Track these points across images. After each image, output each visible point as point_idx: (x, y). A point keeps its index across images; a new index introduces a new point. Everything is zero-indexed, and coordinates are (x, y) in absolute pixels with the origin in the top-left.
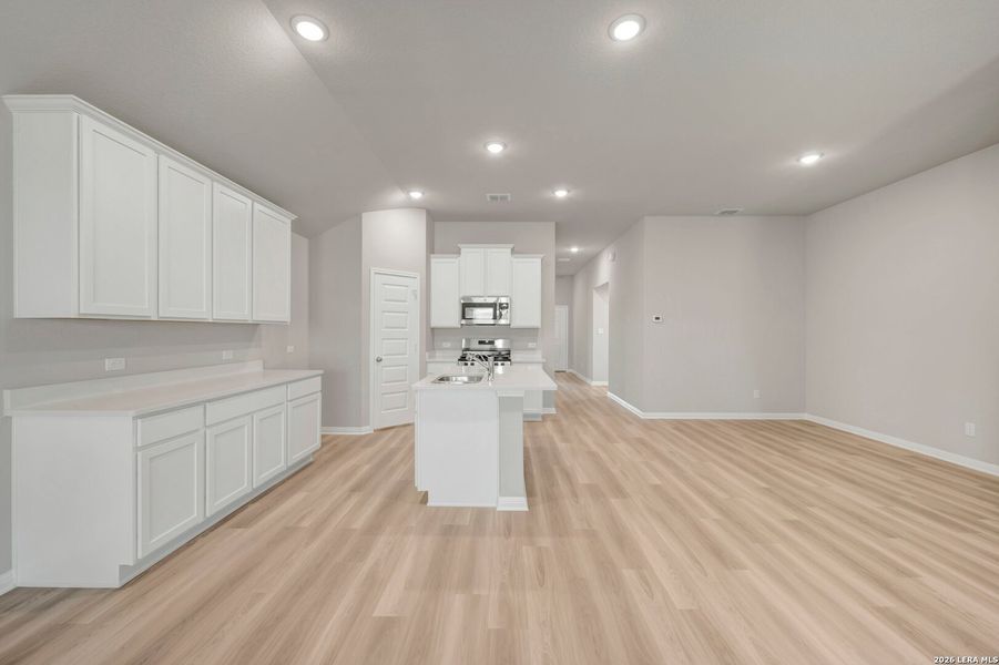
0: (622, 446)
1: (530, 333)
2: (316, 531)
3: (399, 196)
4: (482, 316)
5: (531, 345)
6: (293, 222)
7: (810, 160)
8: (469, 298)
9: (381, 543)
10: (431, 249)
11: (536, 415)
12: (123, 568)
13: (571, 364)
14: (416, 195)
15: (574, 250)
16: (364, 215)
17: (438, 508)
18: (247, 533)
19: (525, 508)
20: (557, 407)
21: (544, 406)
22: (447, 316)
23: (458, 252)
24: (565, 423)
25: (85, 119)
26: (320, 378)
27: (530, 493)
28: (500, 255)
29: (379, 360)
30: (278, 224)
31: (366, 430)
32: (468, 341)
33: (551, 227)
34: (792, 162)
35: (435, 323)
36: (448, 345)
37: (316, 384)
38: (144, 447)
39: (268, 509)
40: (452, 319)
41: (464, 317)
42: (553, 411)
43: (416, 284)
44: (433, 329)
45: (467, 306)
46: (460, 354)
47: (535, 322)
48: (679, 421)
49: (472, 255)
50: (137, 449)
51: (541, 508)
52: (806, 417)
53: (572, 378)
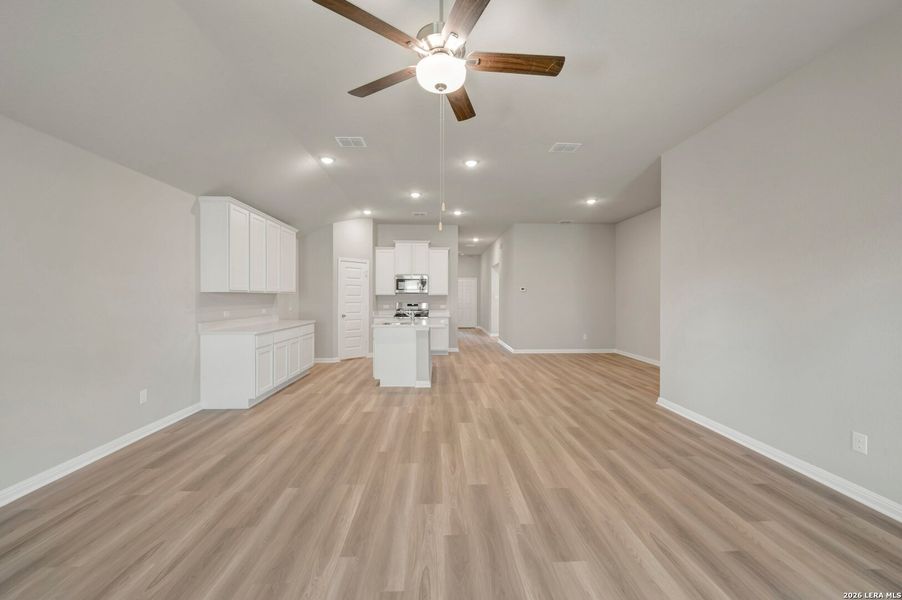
0: (492, 366)
1: (441, 298)
2: (327, 393)
3: (357, 213)
4: (411, 287)
5: (443, 306)
6: (297, 234)
7: (591, 202)
8: (401, 276)
9: (359, 398)
10: (376, 244)
11: (444, 352)
12: (250, 400)
13: (479, 323)
14: (367, 212)
15: (476, 240)
16: (335, 225)
17: (386, 388)
18: (293, 396)
19: (429, 386)
20: (460, 348)
21: (450, 347)
22: (387, 287)
23: (394, 246)
24: (463, 356)
25: (232, 206)
26: (313, 325)
27: (433, 381)
28: (422, 247)
29: (344, 316)
30: (288, 236)
31: (336, 360)
32: (400, 304)
33: (456, 229)
34: (582, 202)
35: (378, 292)
36: (387, 306)
37: (311, 328)
38: (259, 348)
39: (297, 389)
40: (391, 290)
41: (397, 289)
42: (457, 350)
43: (366, 267)
44: (377, 297)
45: (400, 280)
46: (395, 312)
47: (444, 291)
48: (535, 355)
49: (402, 247)
50: (256, 349)
51: (437, 387)
52: (615, 351)
53: (480, 332)
